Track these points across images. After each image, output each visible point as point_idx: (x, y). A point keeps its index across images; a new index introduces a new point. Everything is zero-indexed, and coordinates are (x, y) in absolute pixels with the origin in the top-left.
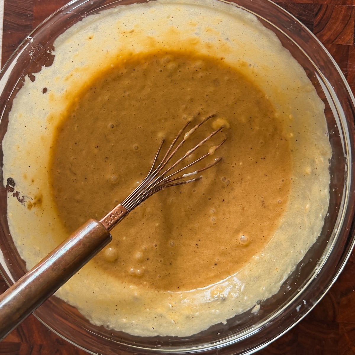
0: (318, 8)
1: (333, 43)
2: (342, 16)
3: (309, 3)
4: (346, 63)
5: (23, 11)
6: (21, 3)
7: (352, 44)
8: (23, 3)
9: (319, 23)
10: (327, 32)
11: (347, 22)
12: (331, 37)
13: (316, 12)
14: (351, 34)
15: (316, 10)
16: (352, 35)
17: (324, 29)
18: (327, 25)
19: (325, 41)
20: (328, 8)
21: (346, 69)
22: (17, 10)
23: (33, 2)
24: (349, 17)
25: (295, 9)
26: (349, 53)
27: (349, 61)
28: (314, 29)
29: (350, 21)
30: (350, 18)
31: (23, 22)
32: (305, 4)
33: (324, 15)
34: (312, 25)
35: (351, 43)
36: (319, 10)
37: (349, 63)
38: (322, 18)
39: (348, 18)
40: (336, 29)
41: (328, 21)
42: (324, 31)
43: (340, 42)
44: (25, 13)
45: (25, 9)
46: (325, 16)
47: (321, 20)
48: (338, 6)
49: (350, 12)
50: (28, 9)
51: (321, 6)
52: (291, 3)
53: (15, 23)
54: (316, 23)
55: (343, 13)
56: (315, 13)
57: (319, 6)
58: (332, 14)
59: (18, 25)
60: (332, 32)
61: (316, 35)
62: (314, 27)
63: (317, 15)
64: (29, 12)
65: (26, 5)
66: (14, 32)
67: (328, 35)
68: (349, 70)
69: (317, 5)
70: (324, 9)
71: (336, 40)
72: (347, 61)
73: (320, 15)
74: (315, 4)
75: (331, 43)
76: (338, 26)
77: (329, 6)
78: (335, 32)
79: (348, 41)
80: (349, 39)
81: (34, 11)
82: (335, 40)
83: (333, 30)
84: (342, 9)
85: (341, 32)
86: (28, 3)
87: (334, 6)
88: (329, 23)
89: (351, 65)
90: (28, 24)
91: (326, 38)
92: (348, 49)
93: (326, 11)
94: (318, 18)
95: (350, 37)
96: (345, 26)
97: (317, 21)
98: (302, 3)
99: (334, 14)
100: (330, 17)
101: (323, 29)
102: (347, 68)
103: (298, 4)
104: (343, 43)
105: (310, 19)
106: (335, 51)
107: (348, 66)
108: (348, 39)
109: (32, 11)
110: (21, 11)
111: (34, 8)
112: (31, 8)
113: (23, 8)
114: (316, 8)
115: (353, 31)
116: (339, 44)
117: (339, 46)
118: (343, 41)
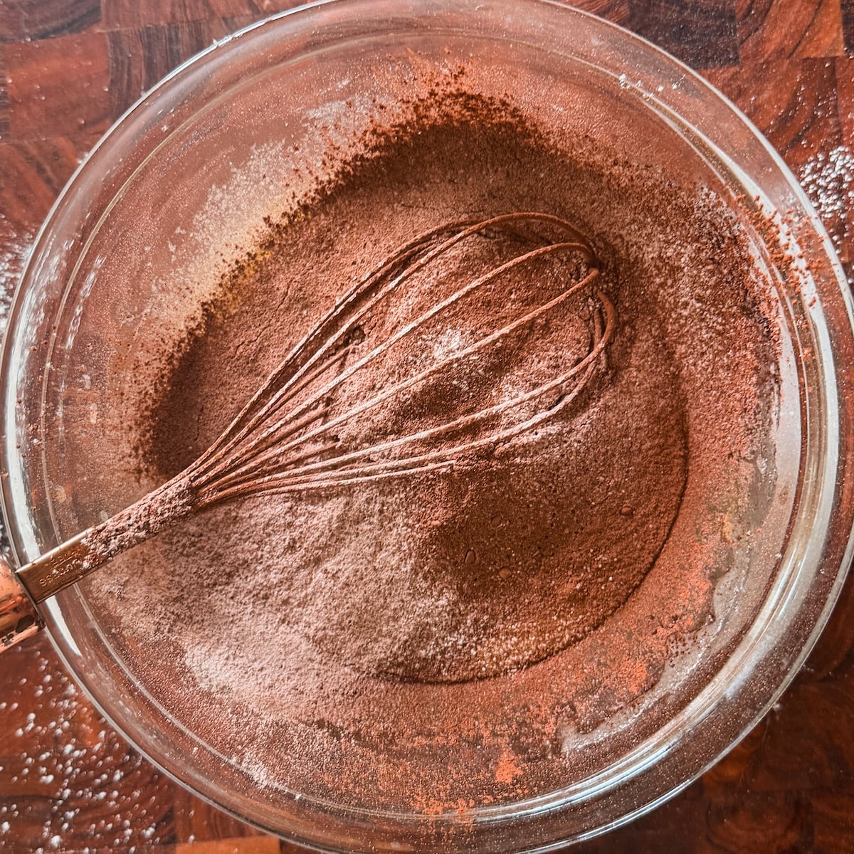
1: (794, 56)
7: (841, 54)
10: (772, 32)
12: (786, 42)
14: (836, 26)
16: (838, 29)
17: (765, 24)
18: (769, 13)
19: (770, 56)
23: (3, 60)
35: (837, 51)
40: (796, 21)
41: (772, 2)
42: (765, 29)
43: (811, 52)
54: (740, 11)
60: (785, 30)
62: (736, 23)
67: (777, 38)
68: (842, 120)
71: (800, 48)
75: (788, 57)
76: (797, 14)
78: (794, 27)
79: (831, 45)
80: (833, 43)
82: (795, 48)
83: (788, 23)
85: (809, 26)
88: (774, 7)
89: (846, 106)
91: (772, 48)
92: (834, 67)
95: (835, 35)
96: (817, 9)
97: (742, 6)
101: (760, 25)
102: (838, 116)
104: (818, 54)
108: (831, 42)
109: (4, 85)
115: (840, 19)
116: (808, 58)
117: (810, 63)
118: (817, 49)
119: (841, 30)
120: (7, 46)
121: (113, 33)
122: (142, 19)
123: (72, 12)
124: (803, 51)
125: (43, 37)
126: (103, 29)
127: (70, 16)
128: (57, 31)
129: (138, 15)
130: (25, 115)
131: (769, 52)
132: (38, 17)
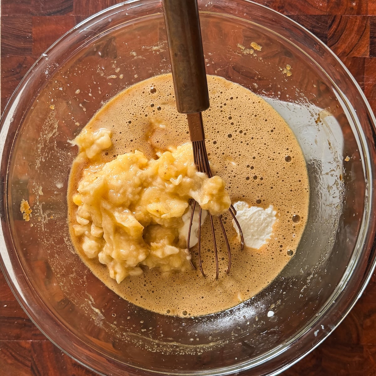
0: (332, 19)
1: (349, 55)
2: (357, 27)
3: (322, 14)
4: (362, 76)
5: (21, 33)
6: (19, 25)
7: (368, 57)
8: (21, 24)
9: (333, 35)
10: (341, 45)
11: (362, 33)
12: (346, 50)
13: (330, 23)
14: (367, 45)
15: (330, 22)
16: (368, 47)
17: (339, 41)
18: (341, 37)
19: (339, 55)
20: (342, 19)
21: (362, 83)
22: (15, 32)
23: (31, 23)
24: (365, 27)
25: (308, 22)
26: (365, 66)
27: (365, 74)
28: (328, 42)
29: (365, 31)
30: (365, 29)
31: (22, 45)
32: (318, 16)
33: (338, 26)
34: (326, 38)
35: (366, 55)
36: (333, 21)
37: (365, 76)
38: (336, 29)
39: (363, 29)
40: (351, 41)
41: (343, 32)
42: (339, 43)
43: (356, 55)
44: (23, 35)
45: (23, 31)
46: (339, 28)
47: (335, 32)
48: (352, 17)
49: (365, 22)
50: (26, 31)
51: (335, 17)
52: (303, 15)
53: (13, 47)
54: (329, 35)
55: (358, 24)
56: (328, 25)
57: (333, 17)
58: (346, 26)
59: (17, 48)
60: (347, 45)
61: (331, 47)
62: (328, 40)
63: (330, 26)
64: (27, 34)
65: (24, 26)
66: (12, 55)
67: (343, 47)
68: (365, 83)
69: (331, 16)
70: (338, 21)
71: (352, 53)
72: (364, 75)
73: (334, 27)
74: (328, 15)
75: (346, 56)
76: (353, 38)
77: (343, 17)
78: (350, 44)
79: (364, 53)
80: (365, 52)
81: (33, 33)
82: (350, 52)
83: (348, 42)
84: (356, 19)
85: (357, 44)
86: (26, 24)
87: (348, 17)
88: (343, 35)
89: (367, 78)
90: (28, 47)
91: (341, 51)
92: (364, 62)
93: (340, 22)
94: (332, 30)
95: (366, 49)
96: (360, 38)
97: (331, 33)
98: (315, 14)
99: (348, 25)
100: (345, 29)
101: (337, 41)
102: (363, 81)
103: (311, 15)
104: (358, 56)
105: (324, 32)
106: (351, 64)
107: (365, 79)
108: (364, 51)
109: (31, 33)
110: (19, 33)
111: (33, 30)
112: (30, 29)
113: (21, 30)
114: (330, 19)
115: (369, 43)
116: (354, 57)
117: (355, 59)
118: (358, 54)
119: (369, 47)
120: (33, 17)
121: (77, 16)
122: (89, 12)
123: (62, 6)
124: (353, 54)
125: (49, 15)
126: (73, 14)
127: (60, 8)
128: (55, 13)
129: (88, 10)
130: (39, 45)
131: (339, 53)
132: (47, 6)
